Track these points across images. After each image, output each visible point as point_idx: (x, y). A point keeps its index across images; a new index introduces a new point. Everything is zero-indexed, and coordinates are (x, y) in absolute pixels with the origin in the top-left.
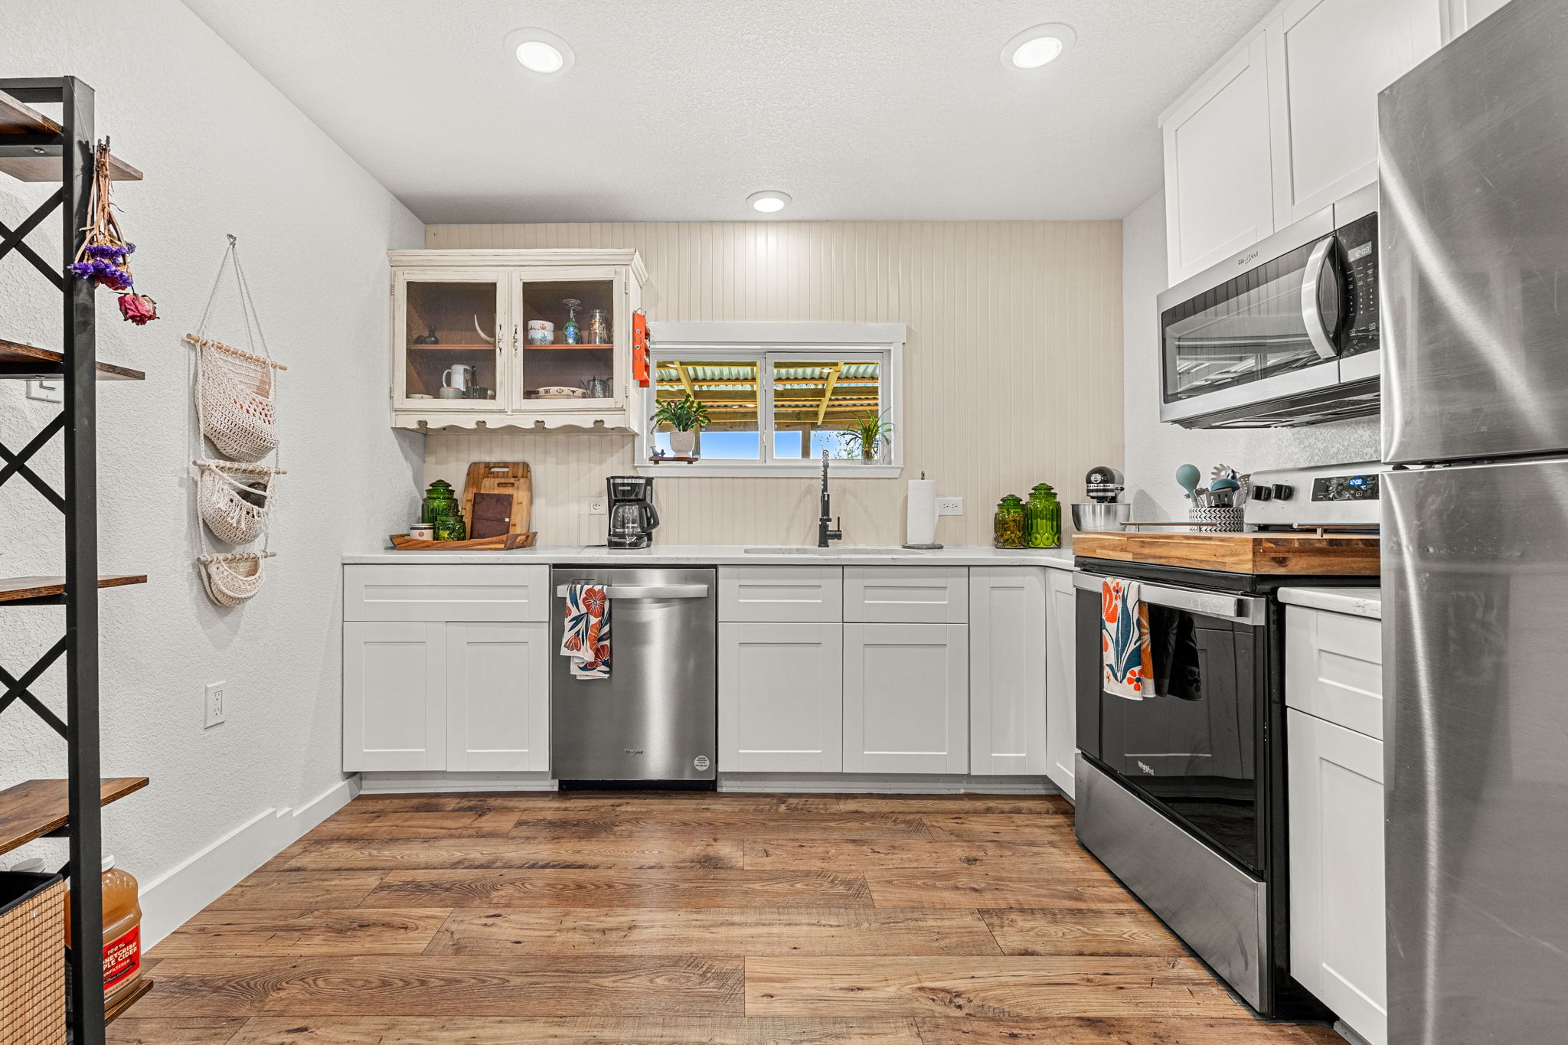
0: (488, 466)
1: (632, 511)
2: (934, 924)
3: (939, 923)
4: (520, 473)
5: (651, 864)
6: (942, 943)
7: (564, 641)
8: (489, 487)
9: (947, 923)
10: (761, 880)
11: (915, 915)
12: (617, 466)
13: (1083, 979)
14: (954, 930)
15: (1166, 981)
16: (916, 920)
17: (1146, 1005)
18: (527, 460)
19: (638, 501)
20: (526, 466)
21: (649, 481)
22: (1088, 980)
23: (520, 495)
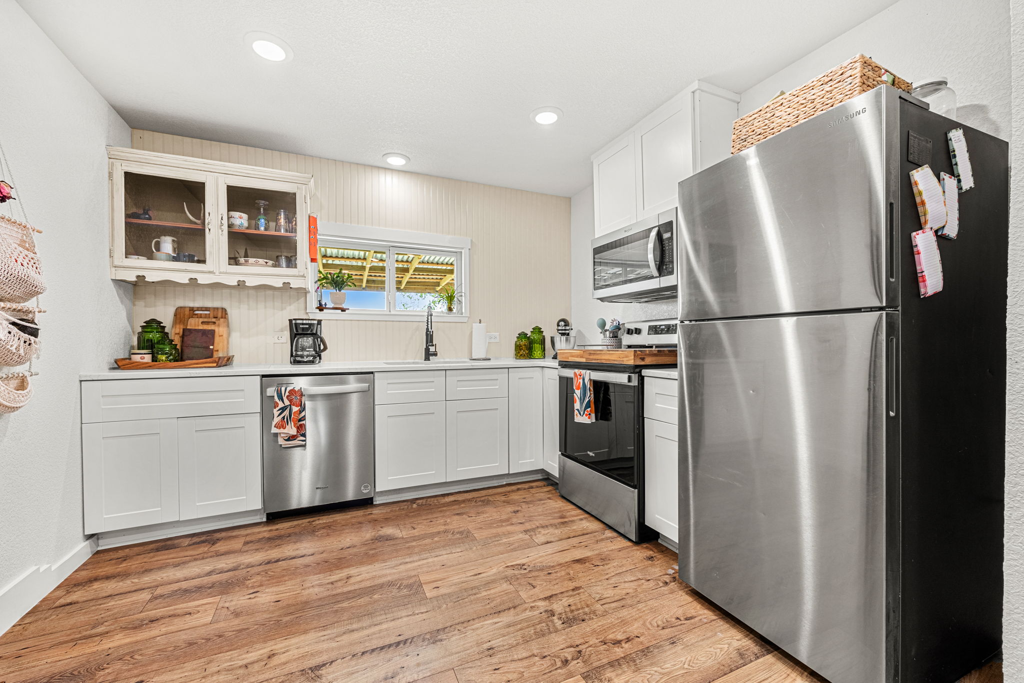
0: (192, 309)
1: (307, 341)
2: (506, 540)
3: (508, 540)
4: (220, 315)
5: (348, 546)
6: (512, 547)
7: (274, 424)
8: (194, 324)
9: (511, 539)
10: (414, 540)
11: (497, 539)
12: (295, 311)
13: (572, 547)
14: (516, 541)
15: (602, 540)
16: (498, 541)
17: (596, 550)
18: (225, 305)
19: (312, 334)
20: (224, 311)
21: (319, 322)
22: (574, 547)
23: (220, 330)
